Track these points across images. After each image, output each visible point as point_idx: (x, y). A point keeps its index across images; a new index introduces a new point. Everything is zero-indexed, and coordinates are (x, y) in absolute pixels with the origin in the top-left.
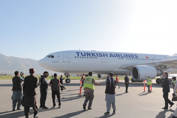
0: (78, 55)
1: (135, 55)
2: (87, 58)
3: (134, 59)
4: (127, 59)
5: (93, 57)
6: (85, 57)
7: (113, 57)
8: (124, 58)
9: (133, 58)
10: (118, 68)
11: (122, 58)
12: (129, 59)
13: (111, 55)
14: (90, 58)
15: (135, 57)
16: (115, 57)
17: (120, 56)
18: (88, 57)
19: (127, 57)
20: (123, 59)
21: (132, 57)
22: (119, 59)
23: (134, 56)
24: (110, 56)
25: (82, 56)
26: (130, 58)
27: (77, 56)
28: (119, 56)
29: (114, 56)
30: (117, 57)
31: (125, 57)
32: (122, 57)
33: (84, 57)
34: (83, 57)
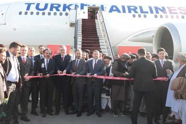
0: (28, 9)
1: (179, 9)
2: (49, 14)
3: (178, 17)
4: (156, 16)
5: (64, 13)
6: (44, 14)
7: (119, 11)
8: (149, 15)
9: (175, 15)
10: (130, 40)
11: (142, 15)
12: (161, 17)
13: (114, 8)
14: (55, 14)
15: (180, 13)
16: (124, 11)
17: (138, 10)
18: (52, 12)
19: (157, 12)
20: (145, 16)
21: (171, 13)
22: (134, 16)
23: (178, 11)
24: (111, 10)
25: (35, 11)
26: (164, 15)
27: (24, 10)
28: (135, 9)
29: (121, 10)
30: (130, 12)
31: (152, 12)
32: (142, 11)
33: (41, 12)
34: (38, 13)
